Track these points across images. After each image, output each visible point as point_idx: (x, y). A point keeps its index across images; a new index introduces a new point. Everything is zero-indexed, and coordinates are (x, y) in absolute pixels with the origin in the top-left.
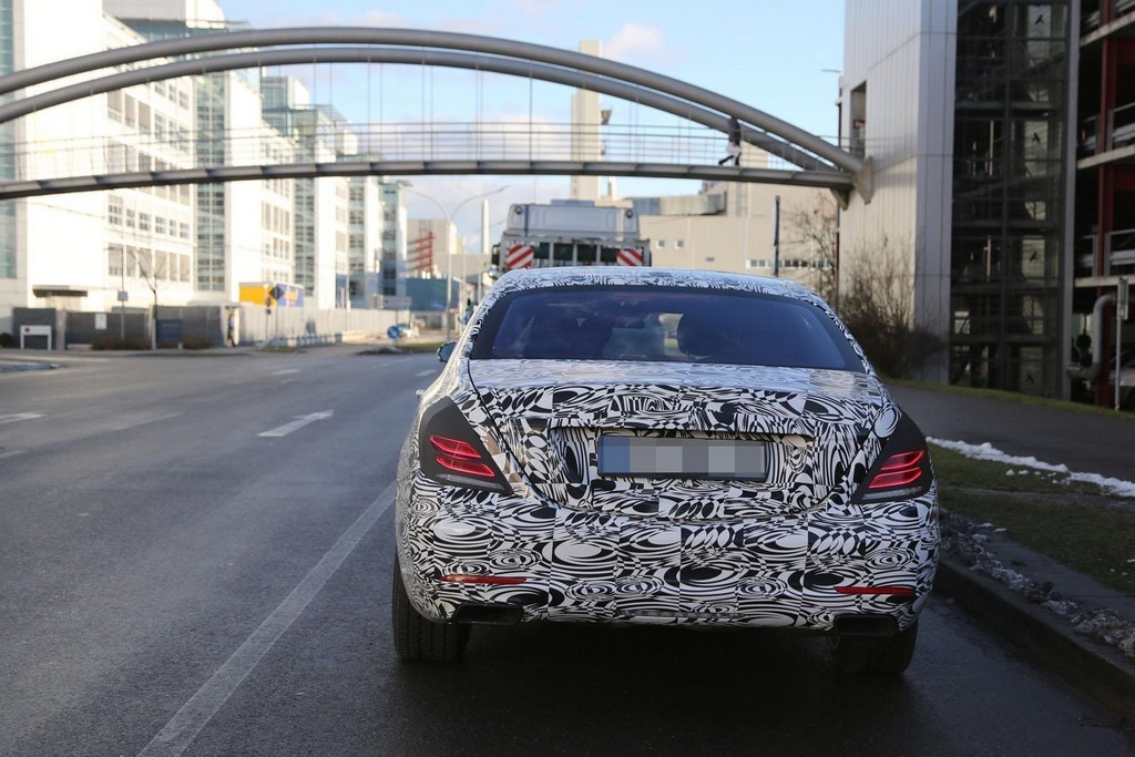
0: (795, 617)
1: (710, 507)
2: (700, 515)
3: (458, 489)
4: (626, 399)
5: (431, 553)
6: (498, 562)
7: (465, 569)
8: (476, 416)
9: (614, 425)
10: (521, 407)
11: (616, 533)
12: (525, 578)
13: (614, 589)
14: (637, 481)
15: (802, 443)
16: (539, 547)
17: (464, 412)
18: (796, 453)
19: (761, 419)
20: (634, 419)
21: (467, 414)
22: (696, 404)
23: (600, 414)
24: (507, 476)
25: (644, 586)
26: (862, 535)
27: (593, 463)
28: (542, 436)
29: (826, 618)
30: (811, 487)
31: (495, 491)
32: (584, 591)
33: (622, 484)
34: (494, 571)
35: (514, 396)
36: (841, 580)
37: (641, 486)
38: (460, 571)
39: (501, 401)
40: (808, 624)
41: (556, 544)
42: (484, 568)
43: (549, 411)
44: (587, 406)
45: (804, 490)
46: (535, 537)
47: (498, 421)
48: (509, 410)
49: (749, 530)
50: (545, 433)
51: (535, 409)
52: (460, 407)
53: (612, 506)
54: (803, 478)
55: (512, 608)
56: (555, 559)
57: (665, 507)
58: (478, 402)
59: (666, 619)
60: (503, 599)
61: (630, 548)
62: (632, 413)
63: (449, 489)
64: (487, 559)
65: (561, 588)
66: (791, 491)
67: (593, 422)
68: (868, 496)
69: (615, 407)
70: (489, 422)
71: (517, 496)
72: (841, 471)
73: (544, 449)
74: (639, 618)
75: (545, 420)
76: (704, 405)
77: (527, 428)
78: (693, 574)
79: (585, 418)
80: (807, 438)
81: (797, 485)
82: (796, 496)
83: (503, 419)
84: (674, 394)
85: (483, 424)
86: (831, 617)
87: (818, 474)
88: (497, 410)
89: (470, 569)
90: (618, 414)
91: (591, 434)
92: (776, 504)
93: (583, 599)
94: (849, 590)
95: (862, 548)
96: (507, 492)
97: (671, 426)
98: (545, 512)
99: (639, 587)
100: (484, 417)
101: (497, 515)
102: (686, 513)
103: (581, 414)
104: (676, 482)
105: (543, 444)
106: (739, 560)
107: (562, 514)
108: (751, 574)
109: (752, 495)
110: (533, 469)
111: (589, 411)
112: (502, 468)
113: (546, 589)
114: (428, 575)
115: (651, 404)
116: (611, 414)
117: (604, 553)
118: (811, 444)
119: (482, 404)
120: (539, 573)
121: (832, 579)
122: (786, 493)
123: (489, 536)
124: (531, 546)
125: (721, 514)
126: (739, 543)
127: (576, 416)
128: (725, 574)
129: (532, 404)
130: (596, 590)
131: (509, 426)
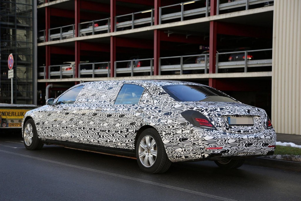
0: (262, 152)
1: (248, 131)
2: (247, 133)
3: (207, 129)
4: (233, 109)
5: (203, 144)
6: (218, 144)
7: (212, 146)
8: (205, 114)
9: (233, 114)
10: (214, 112)
11: (238, 137)
12: (223, 147)
13: (238, 149)
14: (235, 126)
15: (258, 118)
16: (225, 141)
17: (202, 113)
18: (257, 119)
19: (254, 113)
20: (235, 113)
21: (203, 113)
22: (244, 110)
23: (229, 112)
24: (215, 126)
25: (242, 148)
26: (271, 135)
27: (227, 123)
28: (220, 117)
29: (266, 152)
30: (261, 126)
31: (214, 129)
32: (233, 150)
33: (233, 127)
34: (217, 146)
35: (212, 109)
36: (268, 144)
37: (236, 127)
38: (211, 147)
39: (210, 110)
40: (263, 154)
41: (228, 140)
42: (215, 146)
43: (220, 112)
44: (227, 111)
45: (260, 127)
46: (225, 138)
47: (211, 115)
48: (212, 112)
49: (256, 135)
50: (221, 117)
51: (217, 112)
52: (200, 112)
53: (234, 132)
54: (260, 124)
55: (221, 154)
56: (228, 143)
57: (242, 131)
58: (205, 111)
59: (243, 154)
60: (219, 152)
61: (240, 140)
62: (235, 112)
63: (205, 129)
64: (216, 144)
65: (229, 149)
66: (259, 127)
67: (229, 114)
68: (269, 128)
69: (232, 111)
70: (209, 115)
71: (218, 130)
72: (264, 123)
73: (221, 120)
74: (239, 155)
75: (220, 114)
76: (245, 110)
77: (217, 116)
78: (249, 145)
79: (227, 114)
80: (259, 116)
81: (260, 126)
82: (260, 128)
83: (212, 114)
84: (240, 108)
85: (208, 115)
86: (267, 152)
87: (262, 123)
88: (210, 112)
89: (213, 146)
90: (232, 112)
91: (226, 117)
92: (257, 130)
93: (232, 151)
94: (270, 147)
95: (271, 138)
96: (216, 129)
97: (242, 115)
98: (225, 133)
99: (241, 148)
100: (208, 114)
101: (217, 134)
102: (245, 133)
103: (226, 112)
104: (241, 126)
105: (221, 119)
106: (255, 141)
107: (228, 134)
108: (257, 144)
109: (253, 128)
110: (219, 124)
111: (227, 112)
112: (214, 124)
113: (227, 149)
114: (202, 148)
115: (237, 110)
116: (231, 112)
117: (236, 141)
118: (260, 118)
119: (206, 111)
120: (225, 146)
121: (267, 144)
122: (258, 127)
123: (216, 139)
124: (224, 140)
125: (250, 133)
126: (256, 138)
127: (225, 113)
128: (254, 144)
129: (216, 111)
130: (235, 149)
131: (213, 115)
